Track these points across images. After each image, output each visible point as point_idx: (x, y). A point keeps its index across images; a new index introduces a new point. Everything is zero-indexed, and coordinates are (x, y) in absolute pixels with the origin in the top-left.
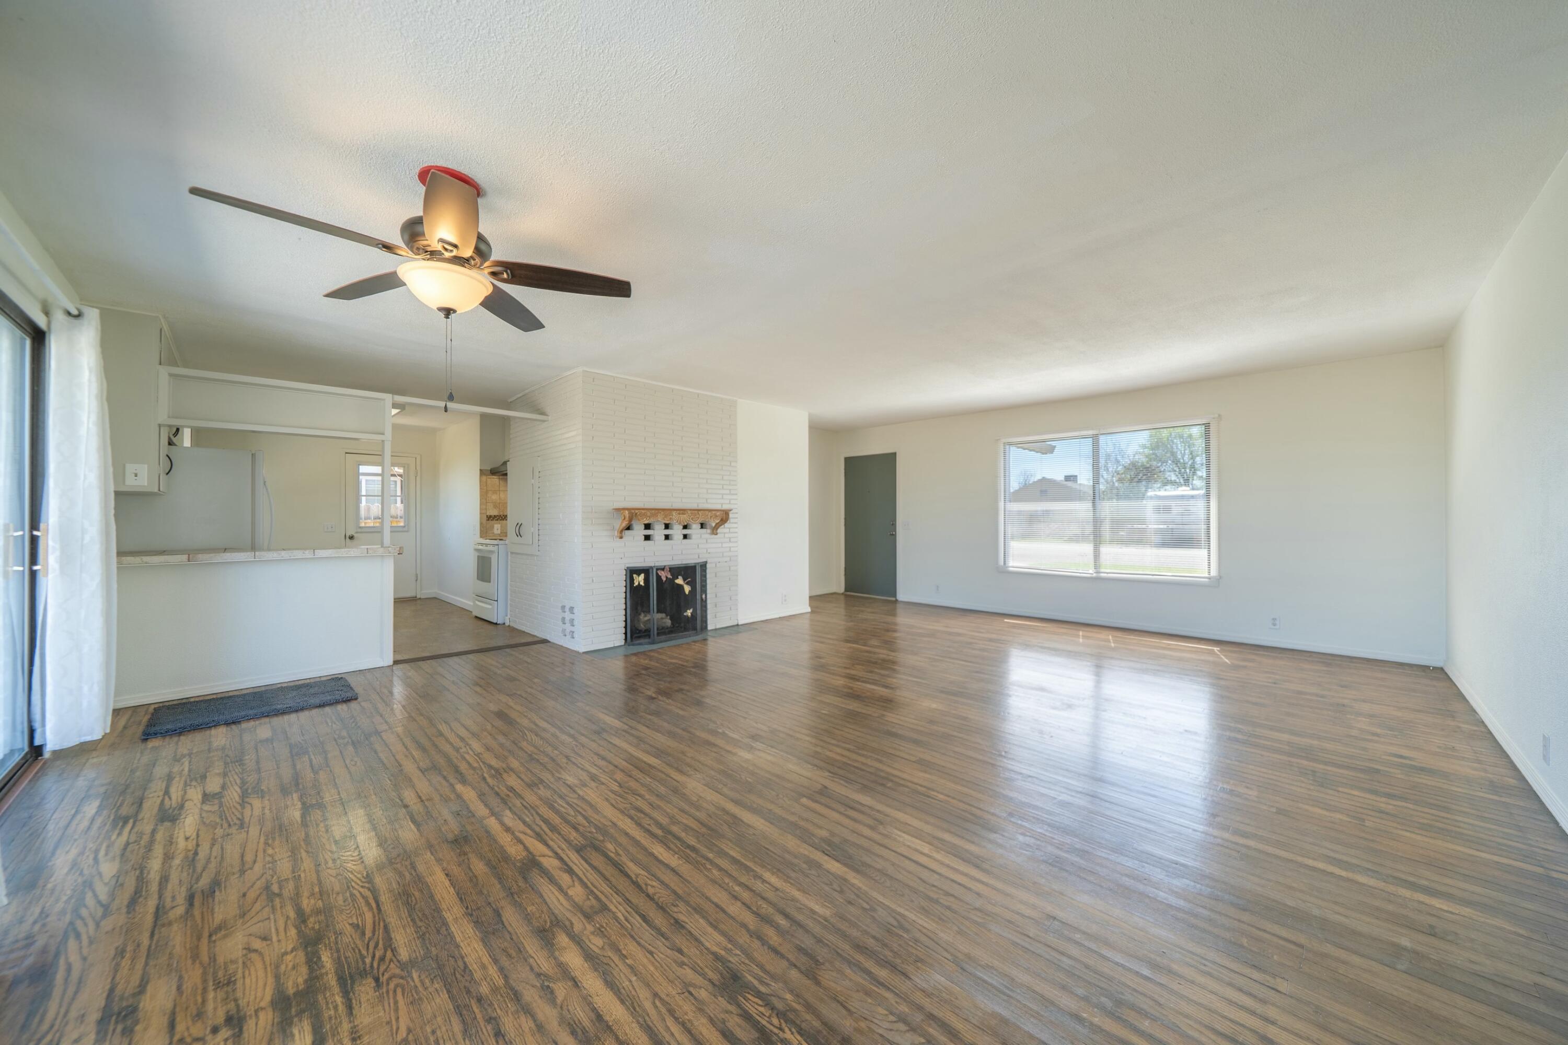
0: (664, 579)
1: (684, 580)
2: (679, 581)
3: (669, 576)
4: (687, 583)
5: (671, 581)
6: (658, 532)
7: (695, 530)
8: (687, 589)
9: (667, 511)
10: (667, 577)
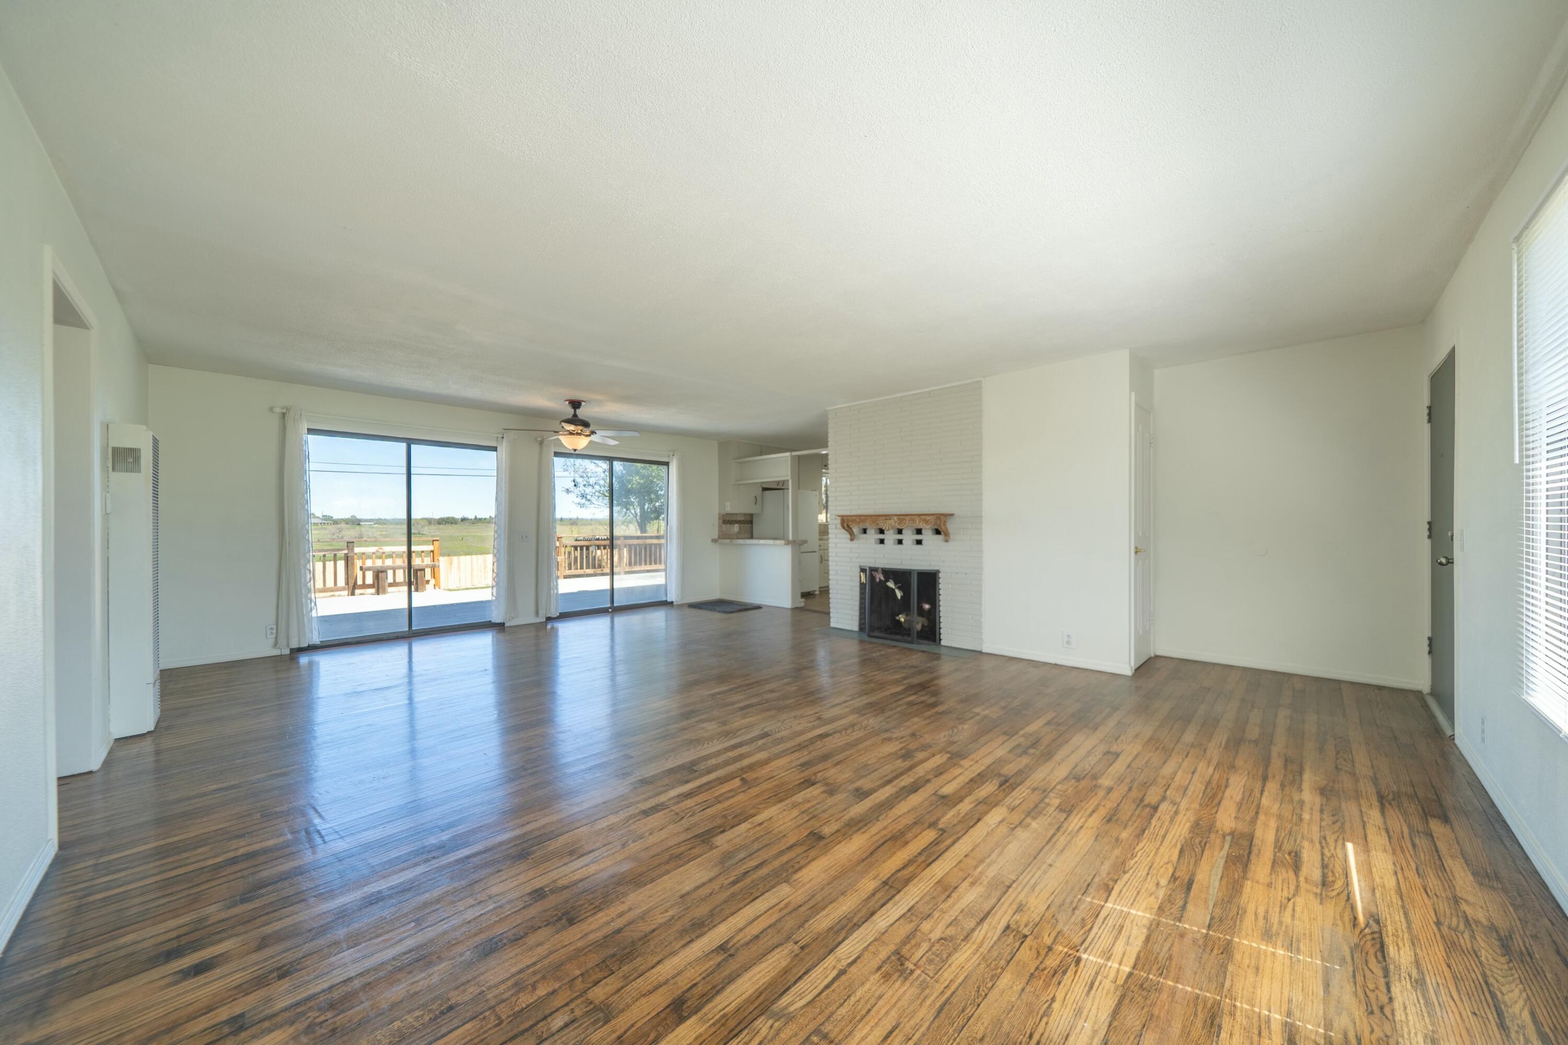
0: (878, 580)
1: (896, 583)
2: (891, 584)
3: (882, 578)
4: (899, 588)
5: (883, 584)
6: (890, 537)
7: (928, 536)
8: (899, 594)
9: (902, 517)
10: (880, 579)
